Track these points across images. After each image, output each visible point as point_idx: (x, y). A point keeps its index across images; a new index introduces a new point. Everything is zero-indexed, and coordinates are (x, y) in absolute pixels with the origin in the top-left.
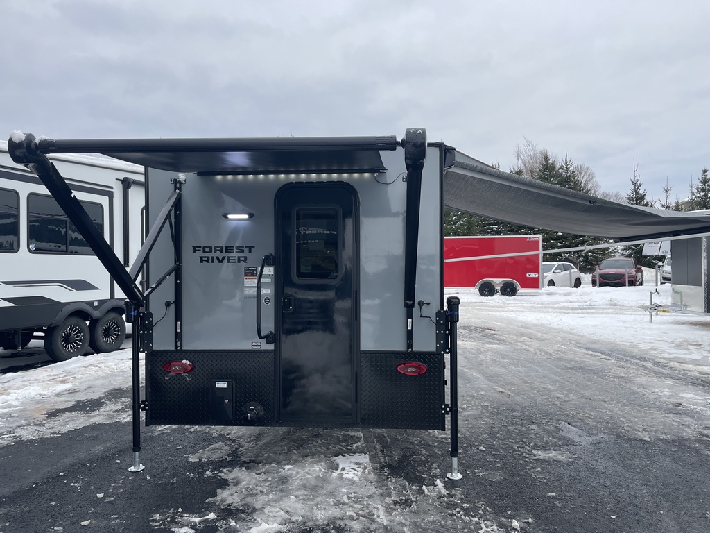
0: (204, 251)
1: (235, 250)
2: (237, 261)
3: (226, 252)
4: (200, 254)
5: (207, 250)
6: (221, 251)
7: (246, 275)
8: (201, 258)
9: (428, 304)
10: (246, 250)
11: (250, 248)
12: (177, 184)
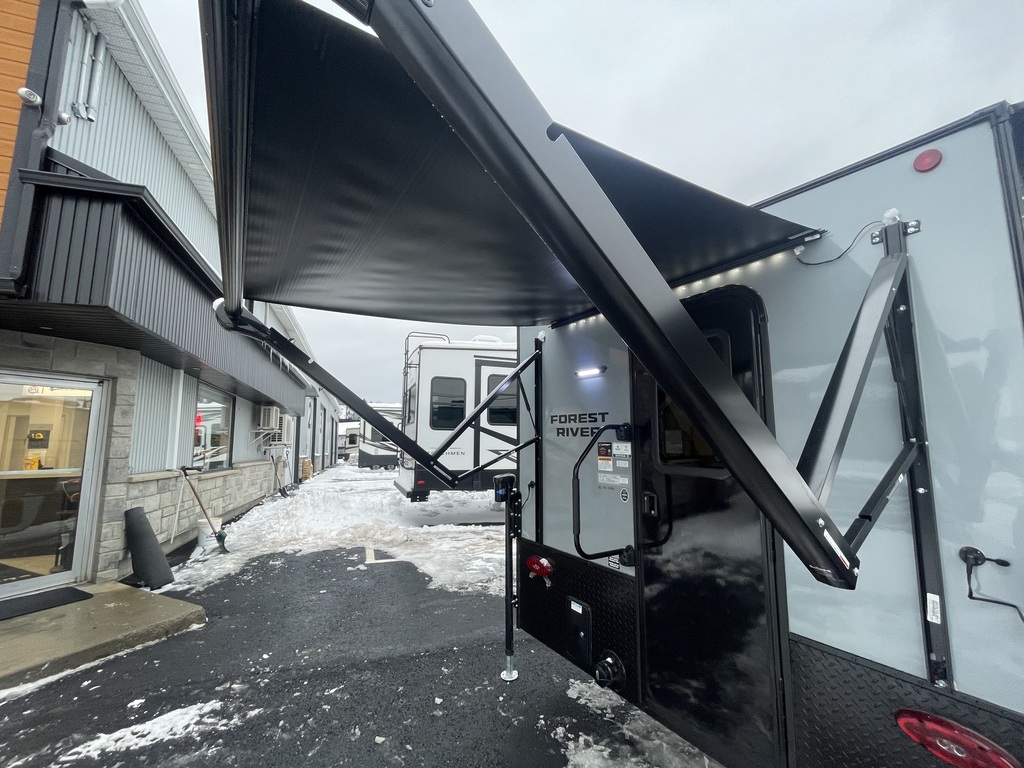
0: (560, 422)
1: (588, 419)
2: (590, 434)
3: (580, 421)
4: (557, 424)
5: (563, 419)
6: (575, 421)
7: (600, 454)
8: (558, 429)
9: (1003, 563)
10: (599, 418)
11: (603, 415)
12: (538, 344)
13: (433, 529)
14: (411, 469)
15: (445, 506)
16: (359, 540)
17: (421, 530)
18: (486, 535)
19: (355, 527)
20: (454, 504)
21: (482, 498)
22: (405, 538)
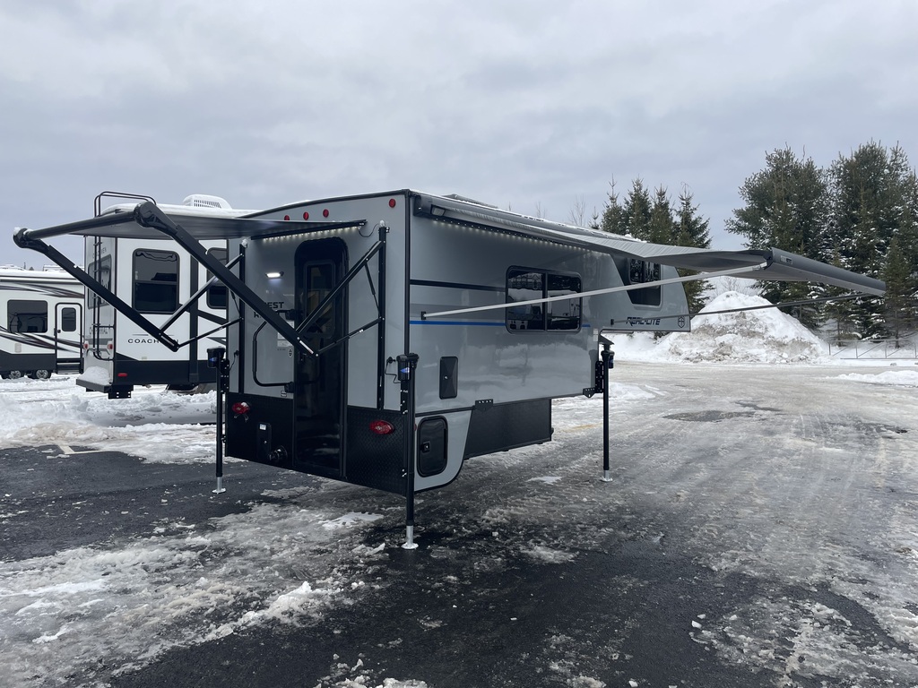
10: (279, 305)
11: (281, 303)
12: (242, 249)
13: (139, 428)
14: (108, 360)
15: (151, 410)
16: (46, 439)
17: (122, 430)
18: (204, 431)
19: (39, 427)
20: (162, 407)
21: (201, 401)
22: (106, 436)
